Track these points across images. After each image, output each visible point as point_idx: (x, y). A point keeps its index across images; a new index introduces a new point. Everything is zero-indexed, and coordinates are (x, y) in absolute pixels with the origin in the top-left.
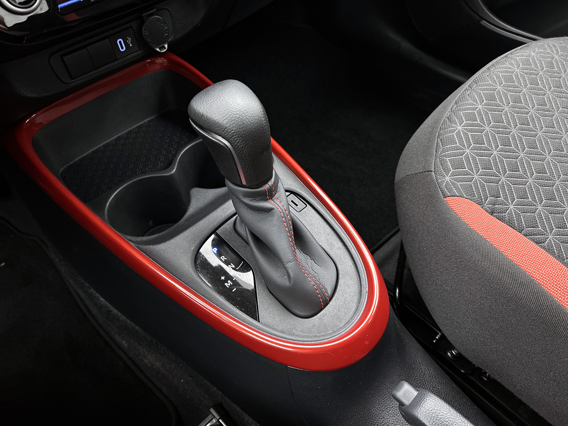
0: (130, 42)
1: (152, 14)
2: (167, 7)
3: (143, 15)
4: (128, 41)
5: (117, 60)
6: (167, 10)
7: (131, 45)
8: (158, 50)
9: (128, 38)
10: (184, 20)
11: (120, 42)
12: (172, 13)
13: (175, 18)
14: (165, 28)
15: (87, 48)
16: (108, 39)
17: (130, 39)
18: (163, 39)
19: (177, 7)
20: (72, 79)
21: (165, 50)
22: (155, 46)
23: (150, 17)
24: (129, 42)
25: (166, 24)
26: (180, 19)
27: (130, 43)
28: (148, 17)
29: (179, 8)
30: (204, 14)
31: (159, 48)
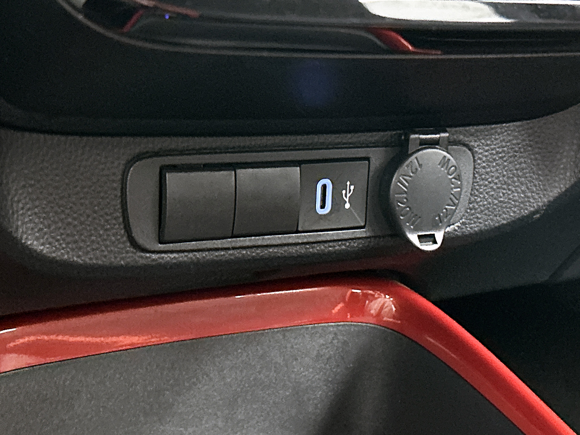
0: (348, 195)
1: (433, 144)
2: (472, 143)
3: (413, 136)
4: (344, 192)
5: (297, 232)
6: (470, 150)
7: (347, 206)
8: (413, 238)
9: (348, 183)
10: (504, 191)
11: (324, 187)
12: (479, 161)
13: (483, 176)
14: (452, 189)
15: (238, 171)
16: (299, 168)
17: (352, 187)
18: (439, 216)
19: (498, 149)
20: (161, 243)
21: (434, 247)
22: (412, 227)
23: (425, 148)
24: (346, 197)
25: (460, 181)
26: (496, 184)
27: (347, 200)
28: (421, 144)
29: (500, 155)
30: (563, 190)
31: (420, 237)
